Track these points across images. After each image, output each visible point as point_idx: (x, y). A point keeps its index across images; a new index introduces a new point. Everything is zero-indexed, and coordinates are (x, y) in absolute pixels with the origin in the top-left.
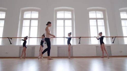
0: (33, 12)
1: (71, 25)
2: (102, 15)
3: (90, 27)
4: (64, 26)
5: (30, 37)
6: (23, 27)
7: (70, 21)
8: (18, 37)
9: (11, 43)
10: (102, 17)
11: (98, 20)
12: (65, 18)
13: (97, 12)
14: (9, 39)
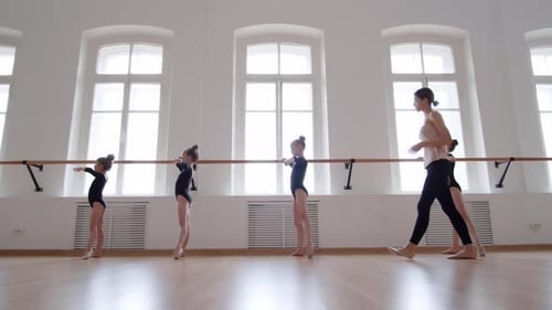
0: (137, 47)
1: (311, 108)
2: (451, 59)
3: (397, 113)
4: (279, 112)
5: (127, 159)
6: (94, 116)
7: (307, 88)
8: (69, 159)
9: (38, 189)
10: (451, 70)
11: (431, 84)
12: (282, 73)
13: (425, 46)
14: (29, 168)
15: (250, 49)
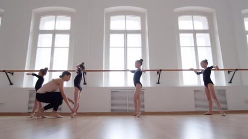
0: (58, 17)
1: (141, 46)
2: (207, 23)
3: (181, 48)
4: (126, 47)
5: (53, 69)
6: (38, 49)
7: (139, 36)
8: (26, 69)
10: (207, 28)
11: (197, 35)
12: (127, 29)
13: (194, 17)
14: (7, 74)
15: (112, 18)
